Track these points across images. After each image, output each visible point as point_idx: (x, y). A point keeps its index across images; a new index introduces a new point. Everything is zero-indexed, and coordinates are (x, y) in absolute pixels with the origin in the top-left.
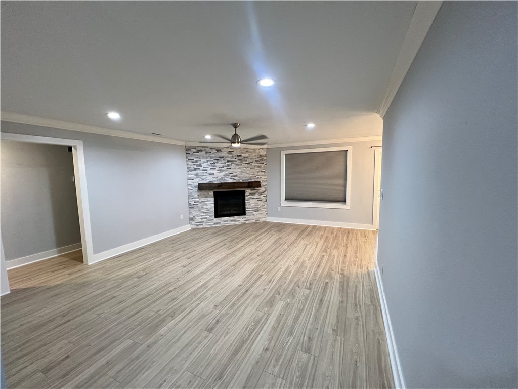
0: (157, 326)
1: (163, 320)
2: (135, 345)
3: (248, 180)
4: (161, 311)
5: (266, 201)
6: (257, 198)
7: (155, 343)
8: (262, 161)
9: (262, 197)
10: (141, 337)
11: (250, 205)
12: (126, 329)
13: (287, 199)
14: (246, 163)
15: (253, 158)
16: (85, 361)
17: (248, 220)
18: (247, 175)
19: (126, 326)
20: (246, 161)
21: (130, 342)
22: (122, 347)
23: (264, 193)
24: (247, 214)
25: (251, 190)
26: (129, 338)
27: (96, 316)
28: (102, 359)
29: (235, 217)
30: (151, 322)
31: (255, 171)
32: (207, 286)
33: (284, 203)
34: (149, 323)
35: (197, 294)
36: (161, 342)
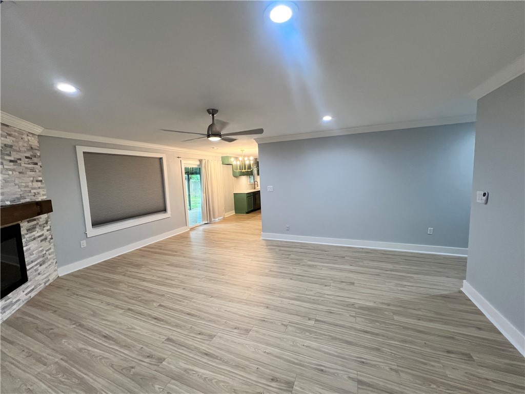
0: (369, 309)
1: (361, 308)
2: (395, 313)
3: (19, 199)
4: (352, 314)
5: (52, 238)
6: (39, 237)
7: (383, 303)
8: (35, 160)
9: (45, 232)
10: (387, 313)
11: (31, 254)
12: (389, 328)
13: (95, 224)
14: (11, 161)
15: (20, 151)
16: (434, 335)
17: (33, 290)
18: (17, 189)
19: (386, 330)
20: (9, 155)
21: (396, 317)
22: (404, 319)
23: (47, 223)
24: (29, 277)
25: (28, 222)
26: (394, 320)
27: (402, 374)
28: (421, 324)
29: (10, 295)
30: (368, 315)
31: (27, 179)
32: (298, 296)
33: (92, 232)
34: (371, 315)
35: (313, 300)
36: (380, 301)
